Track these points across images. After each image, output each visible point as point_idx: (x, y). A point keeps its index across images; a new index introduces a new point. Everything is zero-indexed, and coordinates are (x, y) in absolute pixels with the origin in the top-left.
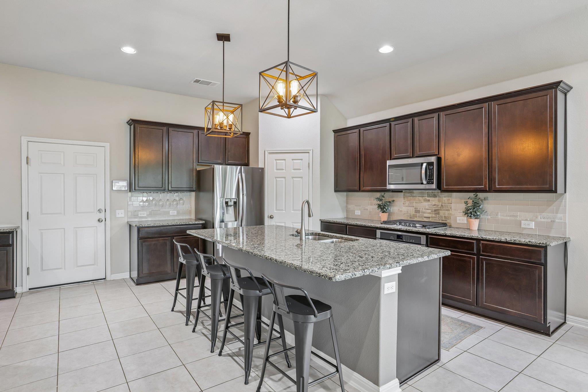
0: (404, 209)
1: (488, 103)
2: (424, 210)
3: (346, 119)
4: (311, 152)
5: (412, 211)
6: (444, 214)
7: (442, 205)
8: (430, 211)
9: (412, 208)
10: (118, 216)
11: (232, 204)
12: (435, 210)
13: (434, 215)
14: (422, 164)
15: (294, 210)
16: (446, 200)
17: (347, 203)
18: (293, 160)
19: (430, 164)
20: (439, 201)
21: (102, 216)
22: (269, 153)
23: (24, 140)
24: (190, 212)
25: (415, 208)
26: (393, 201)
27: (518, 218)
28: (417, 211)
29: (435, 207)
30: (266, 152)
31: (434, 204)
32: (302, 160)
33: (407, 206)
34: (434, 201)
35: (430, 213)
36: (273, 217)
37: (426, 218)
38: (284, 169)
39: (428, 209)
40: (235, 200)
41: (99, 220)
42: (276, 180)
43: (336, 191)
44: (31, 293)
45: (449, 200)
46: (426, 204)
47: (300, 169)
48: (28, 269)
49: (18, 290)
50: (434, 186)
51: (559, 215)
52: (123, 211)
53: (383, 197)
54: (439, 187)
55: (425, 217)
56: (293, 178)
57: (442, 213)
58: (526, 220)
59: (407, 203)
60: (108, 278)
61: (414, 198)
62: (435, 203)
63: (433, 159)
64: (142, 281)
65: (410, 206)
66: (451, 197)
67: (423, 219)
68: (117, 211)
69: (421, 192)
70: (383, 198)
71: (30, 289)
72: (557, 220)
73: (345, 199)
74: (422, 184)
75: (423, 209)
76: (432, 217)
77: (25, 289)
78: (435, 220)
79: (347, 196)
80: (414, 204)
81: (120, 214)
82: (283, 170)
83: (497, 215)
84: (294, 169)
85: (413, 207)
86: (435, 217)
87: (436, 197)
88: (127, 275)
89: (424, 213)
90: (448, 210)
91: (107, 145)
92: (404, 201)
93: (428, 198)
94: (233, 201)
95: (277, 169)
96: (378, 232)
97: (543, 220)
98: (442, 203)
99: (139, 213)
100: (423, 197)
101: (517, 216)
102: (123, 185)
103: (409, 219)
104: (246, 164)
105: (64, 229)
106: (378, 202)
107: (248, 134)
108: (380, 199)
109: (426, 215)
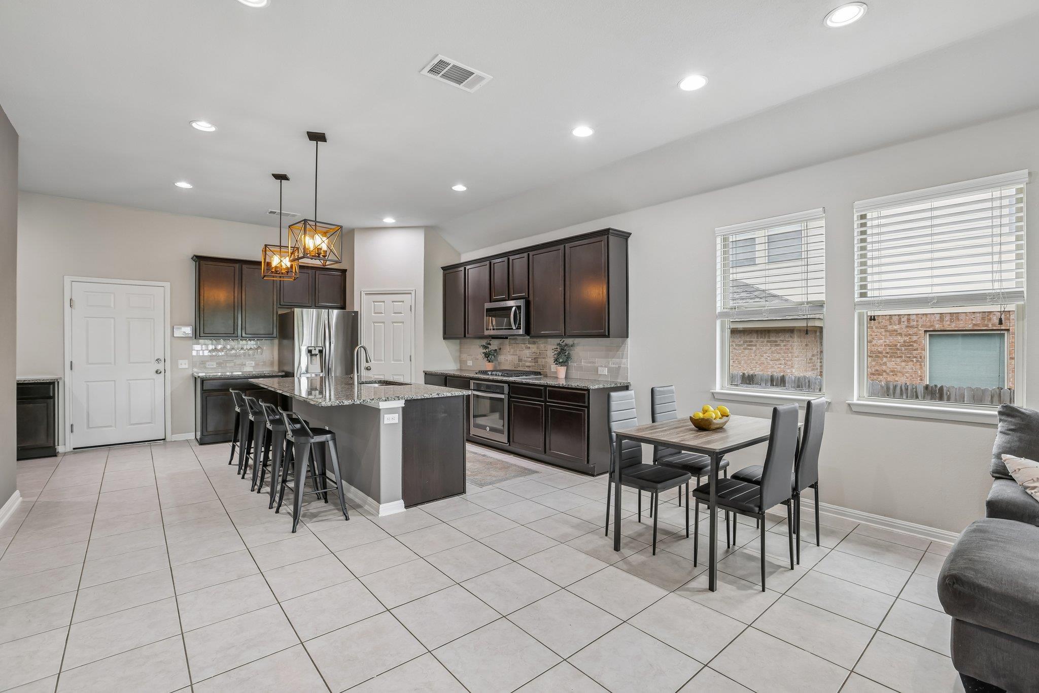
0: (509, 358)
1: (563, 245)
3: (459, 255)
4: (413, 293)
5: (516, 360)
6: (542, 362)
8: (530, 359)
10: (180, 367)
11: (317, 352)
12: (534, 359)
13: (533, 364)
14: (511, 308)
15: (394, 360)
16: (543, 347)
17: (460, 352)
18: (393, 302)
19: (519, 307)
20: (538, 348)
21: (160, 367)
22: (366, 294)
23: (67, 280)
24: (272, 364)
25: (518, 357)
26: (500, 349)
27: (596, 365)
28: (520, 360)
29: (534, 355)
30: (362, 293)
31: (533, 351)
32: (403, 302)
33: (512, 355)
34: (534, 348)
35: (530, 362)
36: (371, 369)
38: (383, 312)
39: (528, 357)
40: (321, 348)
41: (157, 372)
42: (375, 326)
43: (444, 338)
44: (75, 453)
46: (527, 352)
47: (401, 313)
48: (72, 426)
49: (60, 449)
50: (521, 332)
51: (624, 360)
52: (186, 361)
53: (489, 344)
54: (528, 332)
55: (526, 366)
56: (393, 322)
57: (540, 360)
58: (602, 366)
59: (512, 350)
60: (168, 439)
61: (518, 345)
63: (521, 303)
64: (207, 439)
65: (513, 355)
66: (546, 343)
67: (525, 369)
68: (180, 361)
70: (489, 346)
71: (74, 449)
72: (620, 365)
73: (458, 347)
74: (512, 329)
75: (524, 357)
76: (533, 366)
77: (69, 448)
78: (534, 369)
79: (460, 343)
80: (518, 352)
81: (184, 364)
82: (381, 313)
83: (581, 362)
84: (395, 313)
85: (517, 355)
88: (191, 436)
89: (526, 361)
90: (544, 358)
91: (167, 285)
92: (509, 349)
94: (317, 349)
95: (375, 313)
96: (472, 382)
97: (613, 366)
99: (207, 363)
100: (524, 344)
101: (594, 363)
102: (188, 330)
103: (513, 369)
104: (343, 307)
105: (115, 381)
106: (484, 351)
107: (344, 271)
108: (486, 347)
109: (528, 364)
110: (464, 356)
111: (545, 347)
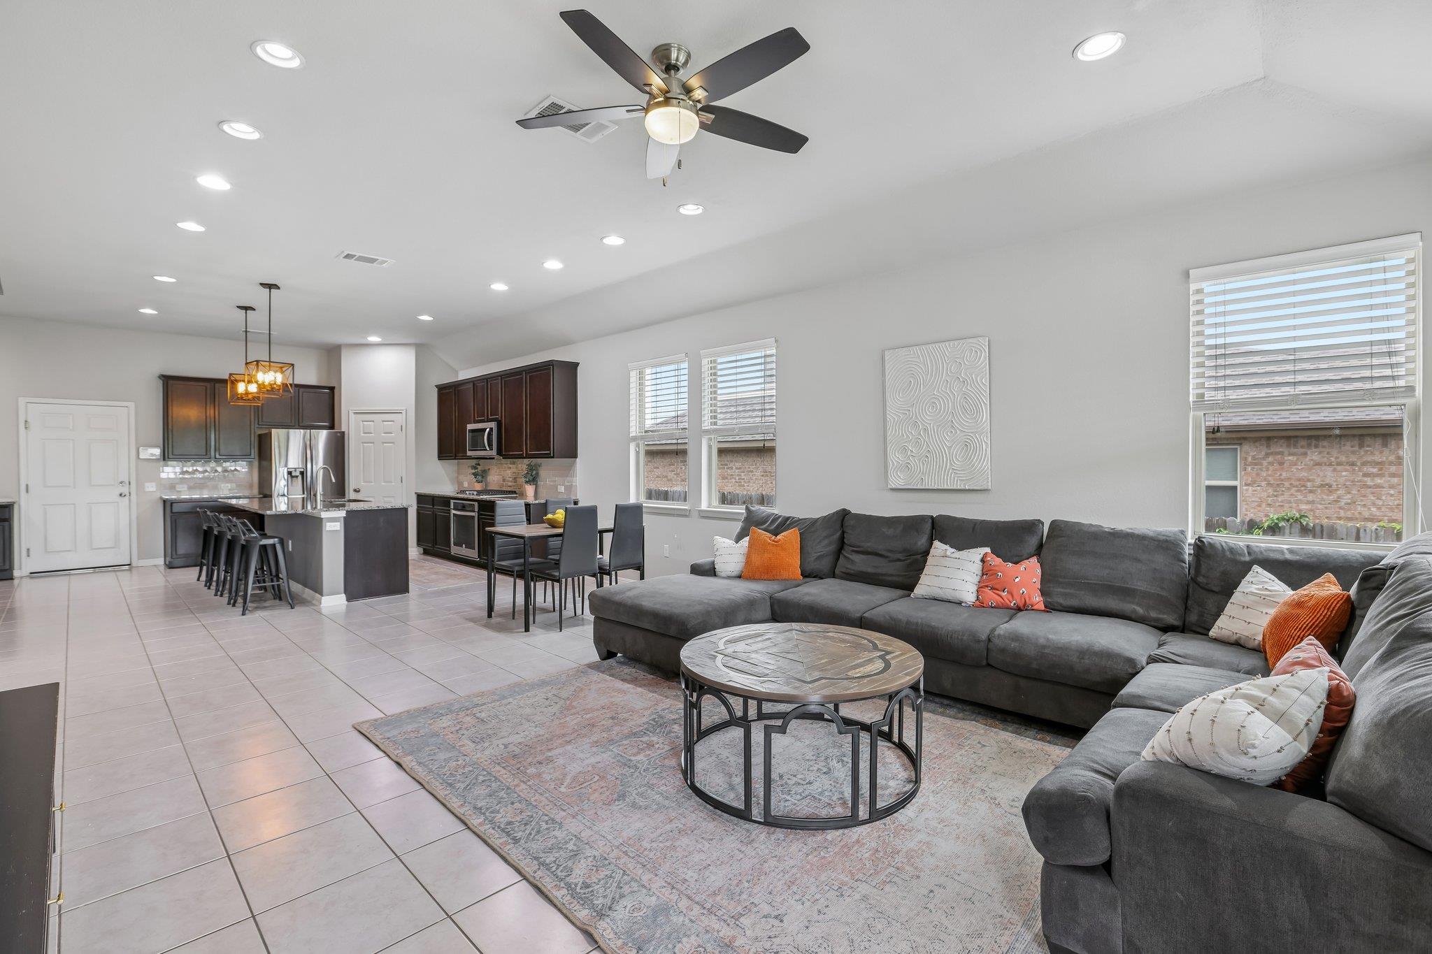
0: (496, 478)
1: (525, 372)
2: (508, 479)
3: (456, 372)
4: (404, 412)
5: (501, 480)
6: (520, 482)
7: (519, 473)
8: (511, 479)
10: (147, 490)
11: (298, 474)
12: (514, 478)
13: (514, 484)
14: (485, 429)
15: (385, 482)
16: (518, 467)
17: (458, 474)
18: (383, 421)
19: (491, 429)
20: (516, 468)
21: (125, 490)
22: (355, 413)
23: (22, 401)
24: (251, 486)
26: (489, 469)
27: (556, 483)
28: (504, 480)
29: (514, 475)
30: (350, 412)
31: (513, 471)
32: (393, 421)
34: (513, 468)
35: (511, 482)
36: (359, 491)
38: (372, 431)
39: (509, 477)
40: (302, 470)
41: (121, 495)
42: (364, 446)
43: (440, 458)
44: (32, 578)
45: (522, 466)
46: (509, 472)
47: (391, 433)
48: (28, 550)
49: (16, 573)
50: (494, 453)
51: (574, 479)
52: (154, 484)
53: (479, 465)
54: (499, 452)
55: (509, 486)
56: (383, 443)
57: (518, 480)
58: (560, 485)
59: (498, 471)
60: (134, 564)
61: (502, 465)
63: (493, 425)
64: (177, 562)
65: (499, 475)
66: (523, 463)
67: (508, 488)
68: (147, 484)
70: (478, 467)
71: (31, 573)
72: (573, 484)
73: (456, 468)
74: (486, 450)
75: (507, 477)
77: (26, 571)
79: (458, 464)
81: (151, 487)
82: (371, 433)
83: (544, 481)
84: (385, 433)
87: (514, 464)
88: (161, 561)
89: (508, 481)
90: (521, 478)
91: (132, 405)
92: (496, 469)
93: (510, 466)
94: (298, 471)
95: (364, 433)
96: (452, 501)
97: (567, 484)
98: (518, 470)
99: (177, 486)
101: (555, 481)
102: (157, 452)
104: (332, 427)
105: (74, 504)
106: (473, 471)
107: (332, 389)
108: (475, 468)
109: (510, 484)
110: (459, 476)
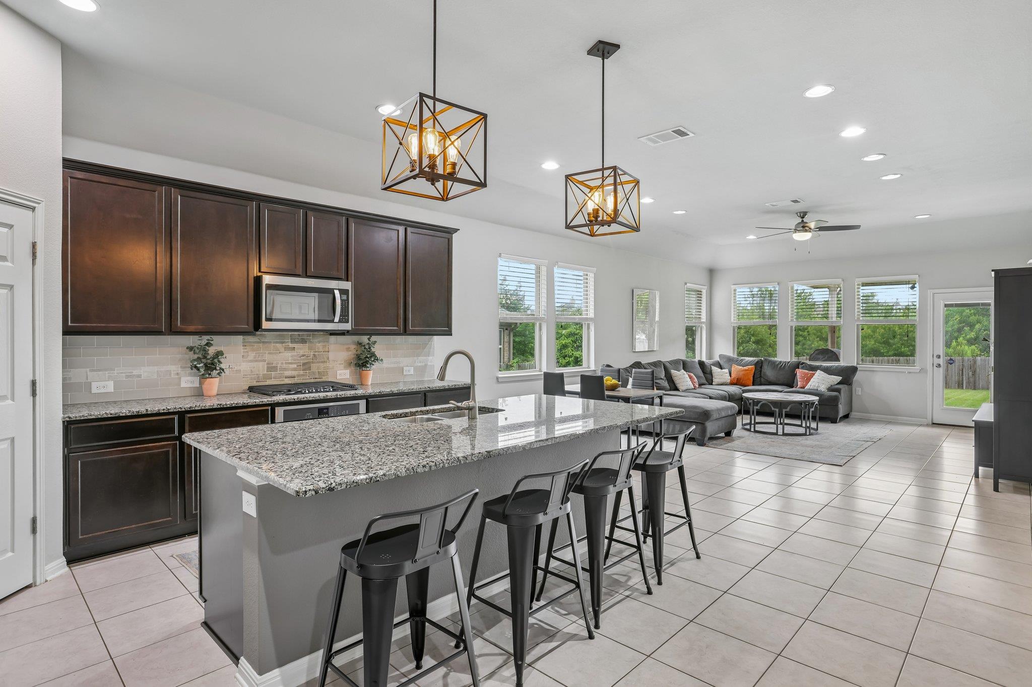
0: (245, 367)
1: (404, 228)
2: (285, 366)
4: (39, 210)
5: (261, 368)
6: (318, 368)
7: (314, 355)
8: (295, 366)
9: (261, 364)
12: (304, 364)
13: (302, 372)
16: (321, 347)
20: (310, 348)
25: (268, 364)
27: (401, 365)
28: (271, 368)
29: (303, 360)
31: (301, 353)
33: (251, 361)
34: (302, 349)
35: (295, 369)
37: (289, 378)
39: (291, 363)
45: (325, 346)
46: (288, 355)
51: (430, 358)
55: (286, 378)
57: (314, 367)
58: (407, 366)
59: (252, 355)
61: (266, 345)
62: (304, 352)
65: (256, 361)
66: (328, 342)
67: (283, 380)
69: (279, 335)
70: (208, 349)
72: (429, 364)
75: (282, 364)
76: (299, 376)
78: (303, 379)
79: (63, 345)
80: (267, 357)
85: (265, 361)
86: (304, 375)
87: (306, 342)
89: (285, 369)
90: (324, 362)
92: (243, 352)
93: (291, 345)
97: (419, 364)
98: (315, 352)
100: (283, 343)
101: (400, 362)
108: (202, 351)
110: (78, 375)
111: (324, 346)
